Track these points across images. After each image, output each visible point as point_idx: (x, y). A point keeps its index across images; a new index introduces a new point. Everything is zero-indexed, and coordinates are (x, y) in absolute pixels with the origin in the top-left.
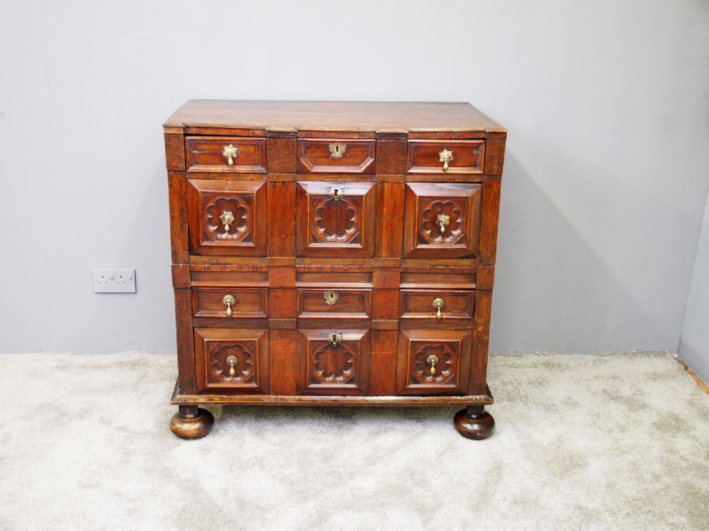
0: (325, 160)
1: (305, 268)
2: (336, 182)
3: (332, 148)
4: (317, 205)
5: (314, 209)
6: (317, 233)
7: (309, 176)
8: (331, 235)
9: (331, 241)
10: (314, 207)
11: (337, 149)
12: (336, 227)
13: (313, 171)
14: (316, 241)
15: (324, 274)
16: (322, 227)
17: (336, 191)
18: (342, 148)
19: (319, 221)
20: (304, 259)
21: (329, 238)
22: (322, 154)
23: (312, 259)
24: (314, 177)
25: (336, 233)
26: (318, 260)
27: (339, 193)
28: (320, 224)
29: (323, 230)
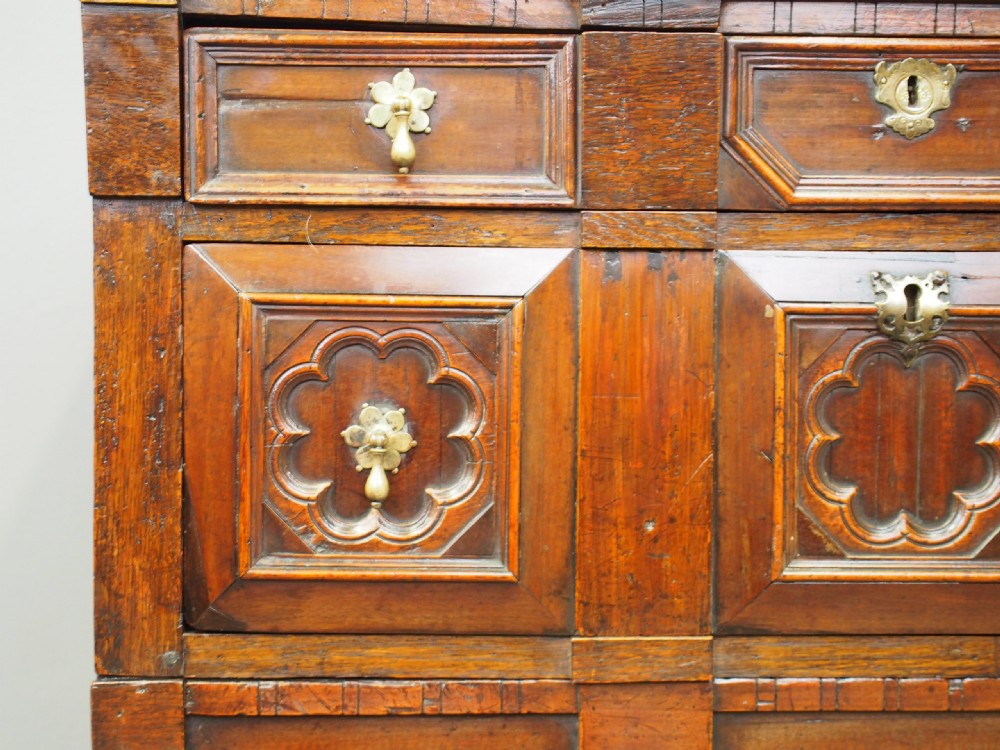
0: (856, 144)
1: (758, 690)
2: (900, 244)
3: (890, 86)
4: (818, 367)
5: (805, 389)
6: (815, 507)
7: (776, 224)
8: (885, 518)
9: (890, 550)
10: (807, 379)
11: (913, 99)
12: (910, 480)
13: (802, 194)
14: (813, 548)
15: (847, 725)
16: (842, 479)
17: (912, 292)
18: (935, 91)
19: (830, 447)
20: (751, 642)
21: (883, 534)
22: (838, 115)
23: (792, 645)
24: (798, 225)
25: (910, 510)
26: (820, 647)
27: (930, 302)
28: (834, 464)
29: (847, 492)
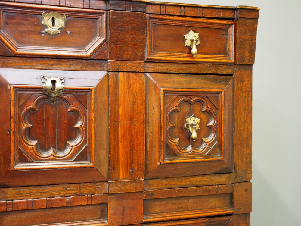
0: (37, 37)
1: (7, 205)
2: (50, 67)
3: (47, 20)
4: (25, 104)
5: (21, 111)
6: (25, 148)
7: (11, 60)
8: (46, 150)
9: (48, 159)
10: (21, 107)
11: (53, 24)
12: (54, 138)
13: (18, 52)
14: (24, 160)
15: (36, 213)
16: (33, 139)
17: (54, 82)
18: (60, 22)
19: (29, 129)
20: (5, 190)
21: (45, 155)
22: (31, 28)
23: (18, 190)
24: (18, 61)
25: (54, 147)
26: (27, 190)
27: (59, 85)
28: (30, 134)
29: (34, 143)
